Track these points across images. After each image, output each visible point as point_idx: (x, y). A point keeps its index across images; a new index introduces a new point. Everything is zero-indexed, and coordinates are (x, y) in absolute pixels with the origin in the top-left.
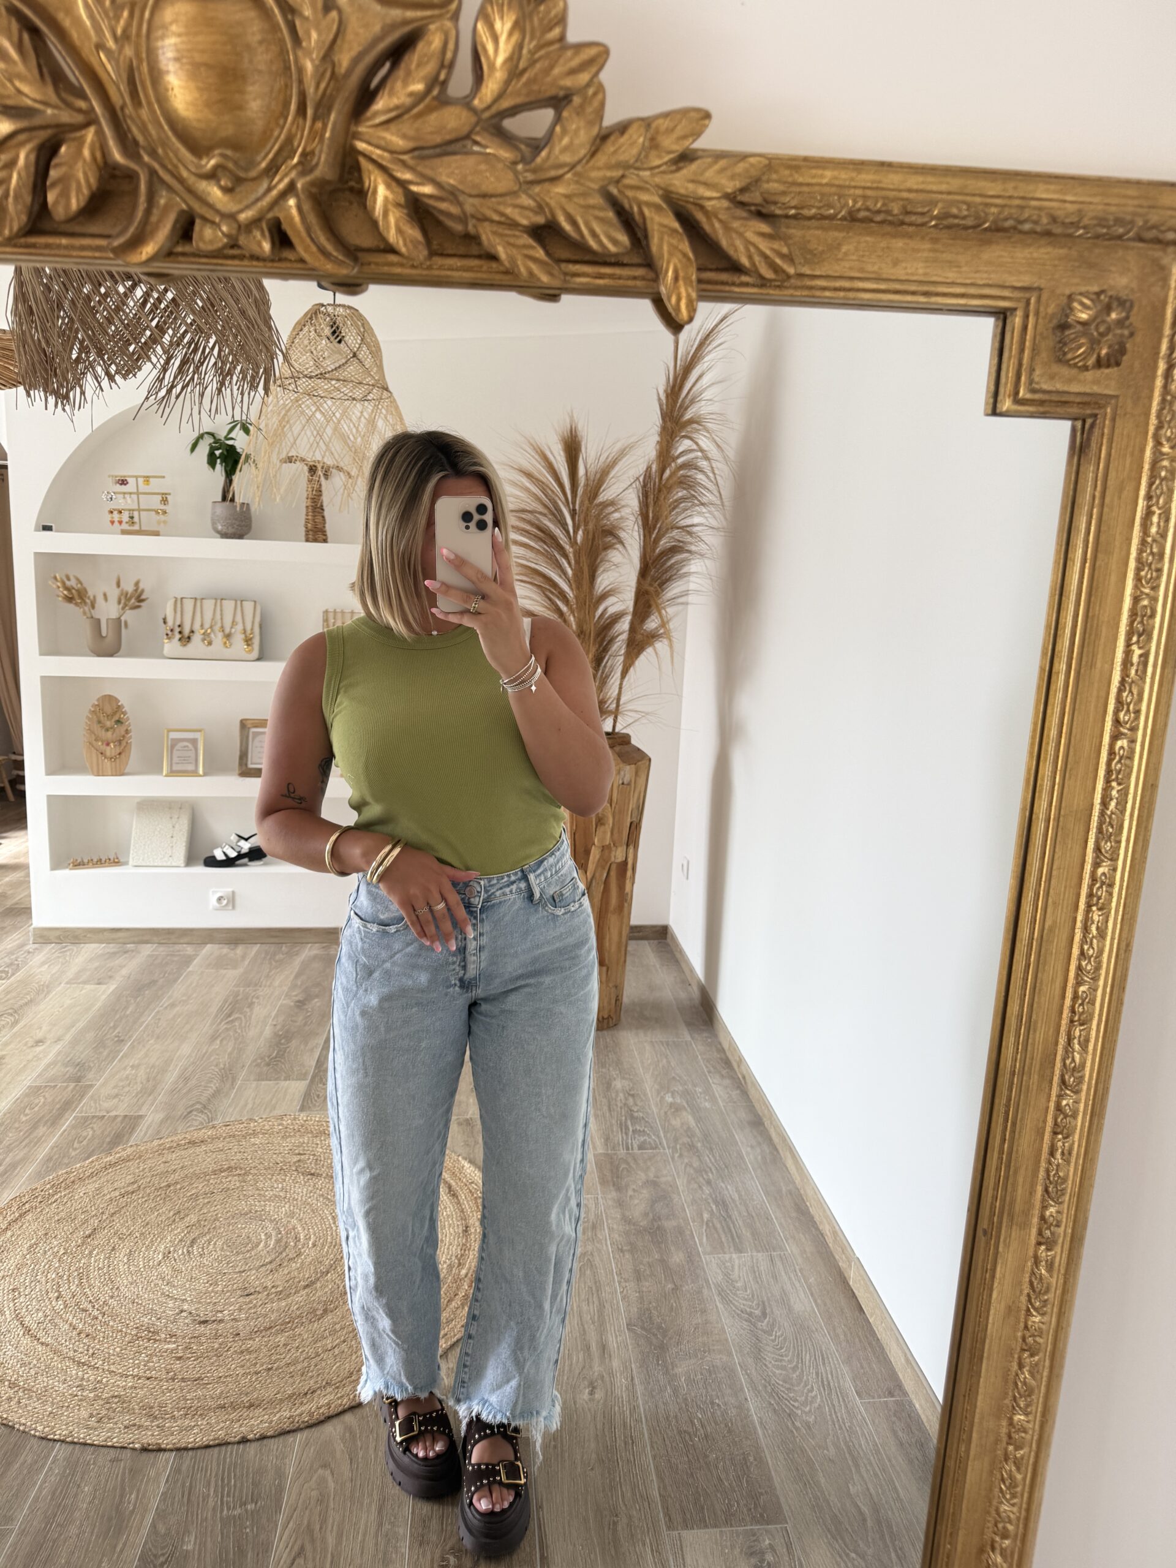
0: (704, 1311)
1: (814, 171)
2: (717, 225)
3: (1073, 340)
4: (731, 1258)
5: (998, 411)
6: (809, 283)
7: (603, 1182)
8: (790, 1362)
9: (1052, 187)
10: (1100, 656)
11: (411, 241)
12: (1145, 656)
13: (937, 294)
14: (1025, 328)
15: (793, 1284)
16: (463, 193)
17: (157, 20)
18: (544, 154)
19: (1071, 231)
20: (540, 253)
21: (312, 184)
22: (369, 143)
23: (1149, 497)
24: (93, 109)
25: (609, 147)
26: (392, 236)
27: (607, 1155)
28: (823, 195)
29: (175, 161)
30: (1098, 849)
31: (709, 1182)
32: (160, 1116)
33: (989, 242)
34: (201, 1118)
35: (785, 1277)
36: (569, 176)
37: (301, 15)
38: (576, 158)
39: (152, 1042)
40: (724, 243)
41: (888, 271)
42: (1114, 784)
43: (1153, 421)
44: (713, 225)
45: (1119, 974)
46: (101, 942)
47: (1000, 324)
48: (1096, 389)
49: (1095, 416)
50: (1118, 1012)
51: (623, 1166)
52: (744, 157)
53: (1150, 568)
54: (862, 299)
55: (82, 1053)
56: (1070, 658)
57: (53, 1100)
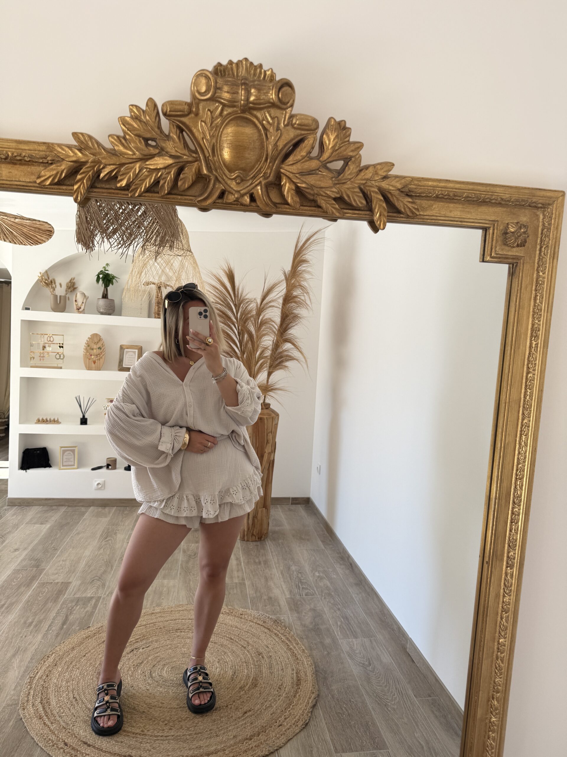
0: (342, 663)
1: (425, 182)
2: (395, 198)
3: (509, 238)
4: (352, 641)
5: (485, 260)
6: (422, 217)
7: (291, 609)
8: (383, 683)
9: (501, 189)
10: (521, 345)
11: (295, 202)
12: (537, 344)
13: (465, 222)
14: (493, 233)
15: (381, 651)
16: (315, 187)
17: (225, 132)
18: (342, 175)
19: (507, 203)
20: (337, 206)
21: (267, 182)
22: (286, 171)
23: (536, 290)
24: (200, 157)
25: (362, 174)
26: (289, 200)
27: (291, 598)
28: (428, 189)
29: (222, 173)
30: (523, 414)
31: (339, 609)
32: (79, 582)
33: (481, 205)
34: (99, 583)
35: (378, 649)
36: (349, 182)
37: (269, 131)
38: (352, 177)
39: (71, 549)
40: (396, 204)
41: (449, 214)
42: (528, 390)
43: (536, 265)
44: (393, 199)
45: (533, 460)
46: (40, 505)
47: (484, 232)
48: (517, 254)
49: (517, 262)
50: (533, 475)
51: (299, 603)
52: (404, 177)
53: (537, 314)
54: (440, 223)
55: (37, 555)
56: (512, 345)
57: (27, 576)
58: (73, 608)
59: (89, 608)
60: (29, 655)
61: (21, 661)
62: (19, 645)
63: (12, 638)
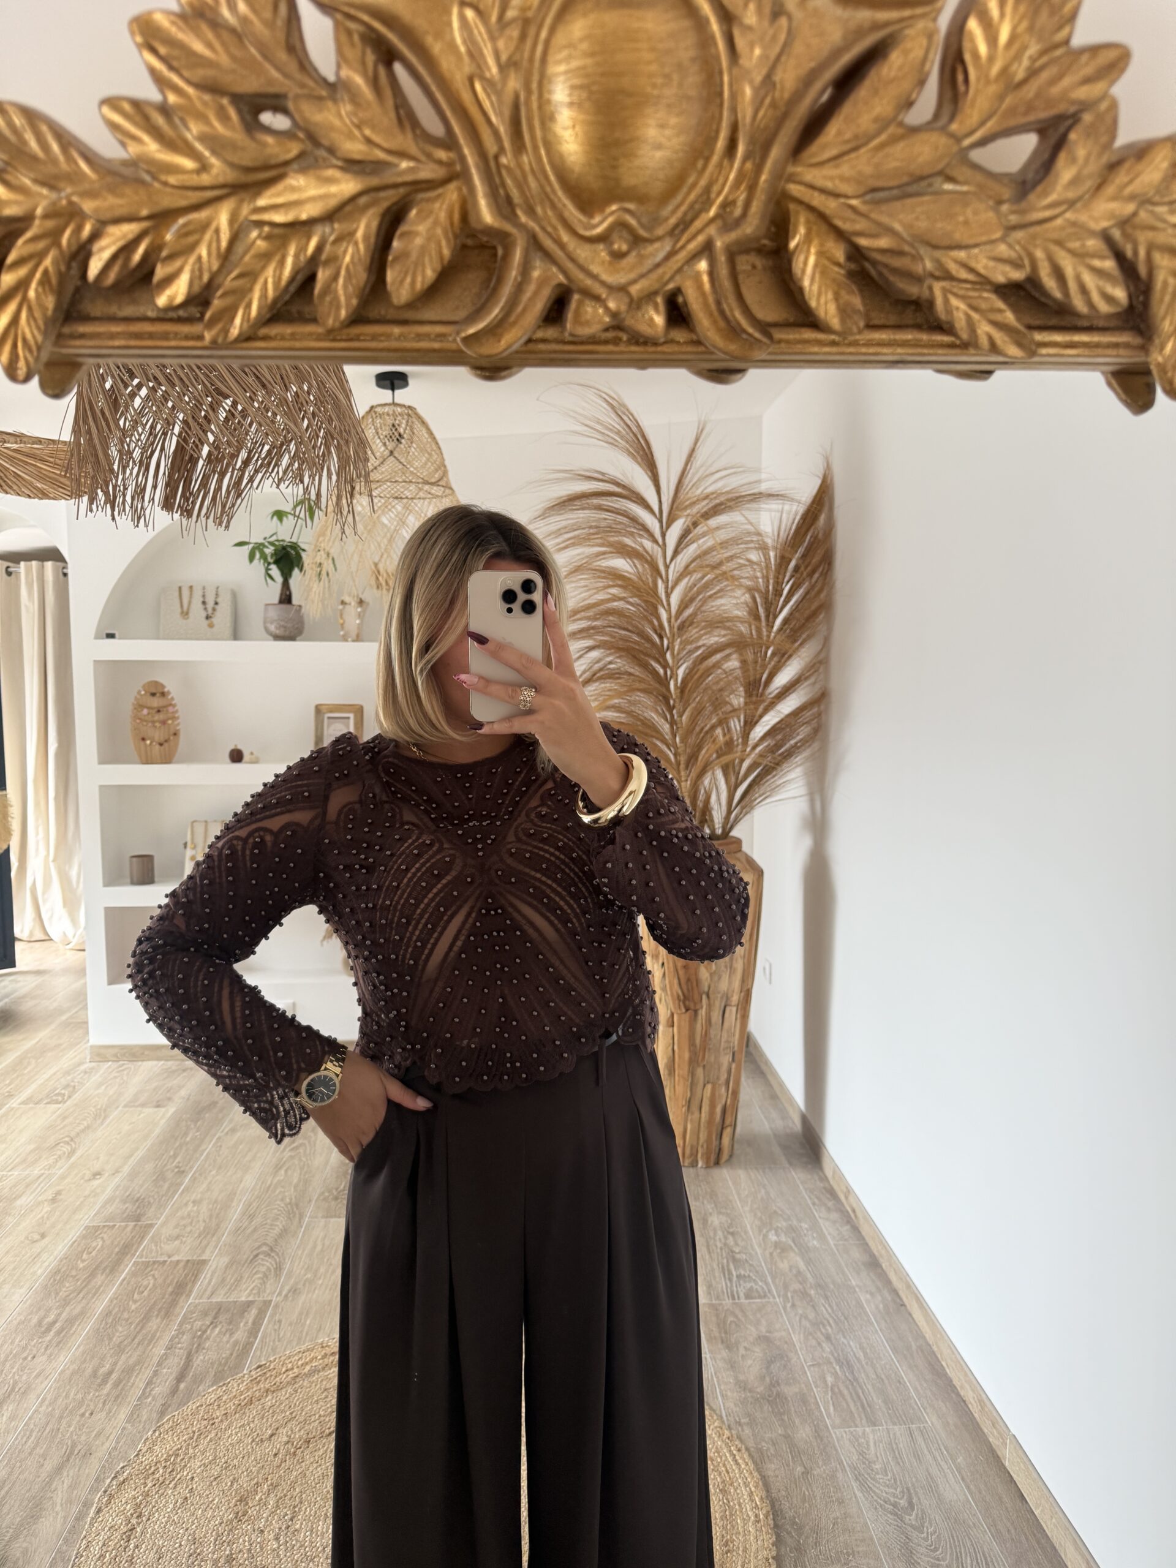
0: (841, 1502)
4: (864, 1433)
15: (938, 1464)
27: (710, 1305)
31: (828, 1338)
32: (225, 1260)
34: (268, 1263)
35: (929, 1457)
39: (214, 1172)
46: (159, 1059)
51: (731, 1319)
55: (142, 1186)
57: (112, 1243)
58: (205, 1331)
59: (240, 1335)
60: (93, 1467)
61: (73, 1487)
62: (75, 1437)
63: (61, 1418)
